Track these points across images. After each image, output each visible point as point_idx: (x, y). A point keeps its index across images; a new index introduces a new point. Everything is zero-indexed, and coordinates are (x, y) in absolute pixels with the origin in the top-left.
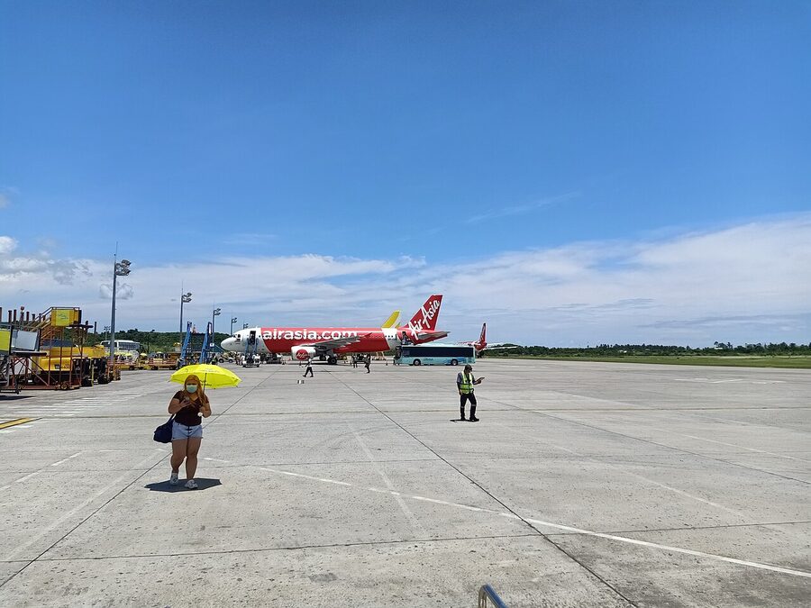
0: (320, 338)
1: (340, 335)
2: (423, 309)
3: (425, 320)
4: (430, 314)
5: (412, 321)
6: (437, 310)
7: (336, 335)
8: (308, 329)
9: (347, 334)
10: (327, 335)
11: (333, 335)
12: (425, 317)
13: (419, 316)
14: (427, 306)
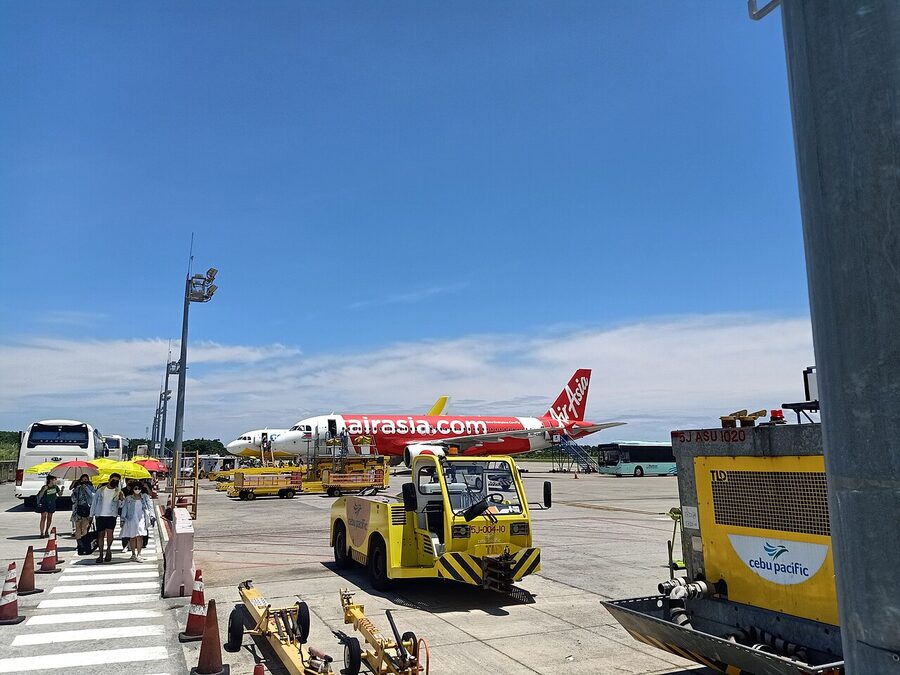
0: (434, 431)
1: (463, 427)
2: (568, 388)
3: (571, 406)
4: (577, 397)
5: (555, 407)
6: (586, 392)
7: (457, 427)
8: (415, 418)
9: (472, 426)
10: (444, 427)
11: (453, 427)
12: (571, 402)
13: (563, 400)
14: (573, 385)
